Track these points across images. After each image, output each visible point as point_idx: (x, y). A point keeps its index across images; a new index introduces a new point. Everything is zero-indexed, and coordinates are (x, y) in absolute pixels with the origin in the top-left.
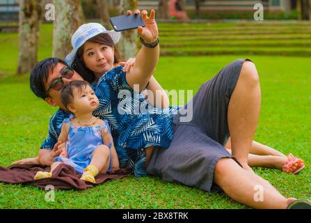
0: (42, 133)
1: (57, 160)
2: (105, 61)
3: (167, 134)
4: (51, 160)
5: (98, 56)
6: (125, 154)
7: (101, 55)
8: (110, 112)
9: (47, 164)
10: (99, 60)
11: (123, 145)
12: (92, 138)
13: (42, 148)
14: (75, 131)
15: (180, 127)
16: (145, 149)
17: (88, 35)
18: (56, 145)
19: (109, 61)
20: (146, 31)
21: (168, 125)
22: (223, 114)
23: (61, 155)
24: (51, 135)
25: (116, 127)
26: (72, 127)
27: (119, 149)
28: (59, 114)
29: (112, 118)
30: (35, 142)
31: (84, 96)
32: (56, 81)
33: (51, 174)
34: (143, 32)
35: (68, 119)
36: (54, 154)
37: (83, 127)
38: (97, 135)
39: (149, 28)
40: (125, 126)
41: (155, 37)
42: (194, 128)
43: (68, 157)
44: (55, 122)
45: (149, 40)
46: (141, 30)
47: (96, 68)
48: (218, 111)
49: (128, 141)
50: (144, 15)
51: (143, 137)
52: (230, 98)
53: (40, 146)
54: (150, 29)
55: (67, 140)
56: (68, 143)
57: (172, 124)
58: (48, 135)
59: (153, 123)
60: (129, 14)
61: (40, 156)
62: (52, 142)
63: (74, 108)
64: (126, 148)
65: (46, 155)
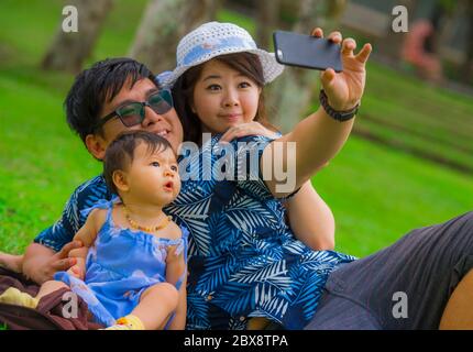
0: (48, 208)
1: (58, 278)
2: (238, 111)
3: (304, 303)
4: (47, 274)
5: (227, 96)
6: (203, 315)
7: (234, 97)
8: (204, 217)
9: (36, 279)
10: (227, 105)
11: (205, 293)
12: (146, 259)
13: (37, 241)
14: (114, 233)
15: (337, 300)
16: (248, 319)
17: (219, 47)
18: (67, 245)
19: (245, 113)
20: (340, 83)
21: (313, 287)
22: (435, 307)
23: (70, 271)
24: (66, 220)
25: (206, 251)
26: (111, 223)
27: (195, 300)
28: (97, 184)
29: (202, 230)
30: (29, 223)
31: (155, 164)
32: (130, 107)
33: (36, 301)
34: (332, 83)
35: (107, 204)
36: (58, 263)
37: (134, 231)
38: (158, 255)
39: (348, 77)
40: (224, 257)
41: (352, 101)
42: (364, 312)
43: (85, 279)
44: (83, 198)
45: (338, 101)
46: (329, 78)
47: (215, 118)
48: (427, 295)
49: (219, 289)
50: (347, 49)
51: (252, 293)
52: (460, 279)
53: (36, 236)
54: (347, 81)
55: (92, 244)
56: (92, 251)
57: (322, 288)
58: (60, 218)
59: (285, 272)
60: (317, 36)
61: (26, 258)
62: (61, 237)
63: (125, 183)
64: (208, 303)
65: (40, 259)
